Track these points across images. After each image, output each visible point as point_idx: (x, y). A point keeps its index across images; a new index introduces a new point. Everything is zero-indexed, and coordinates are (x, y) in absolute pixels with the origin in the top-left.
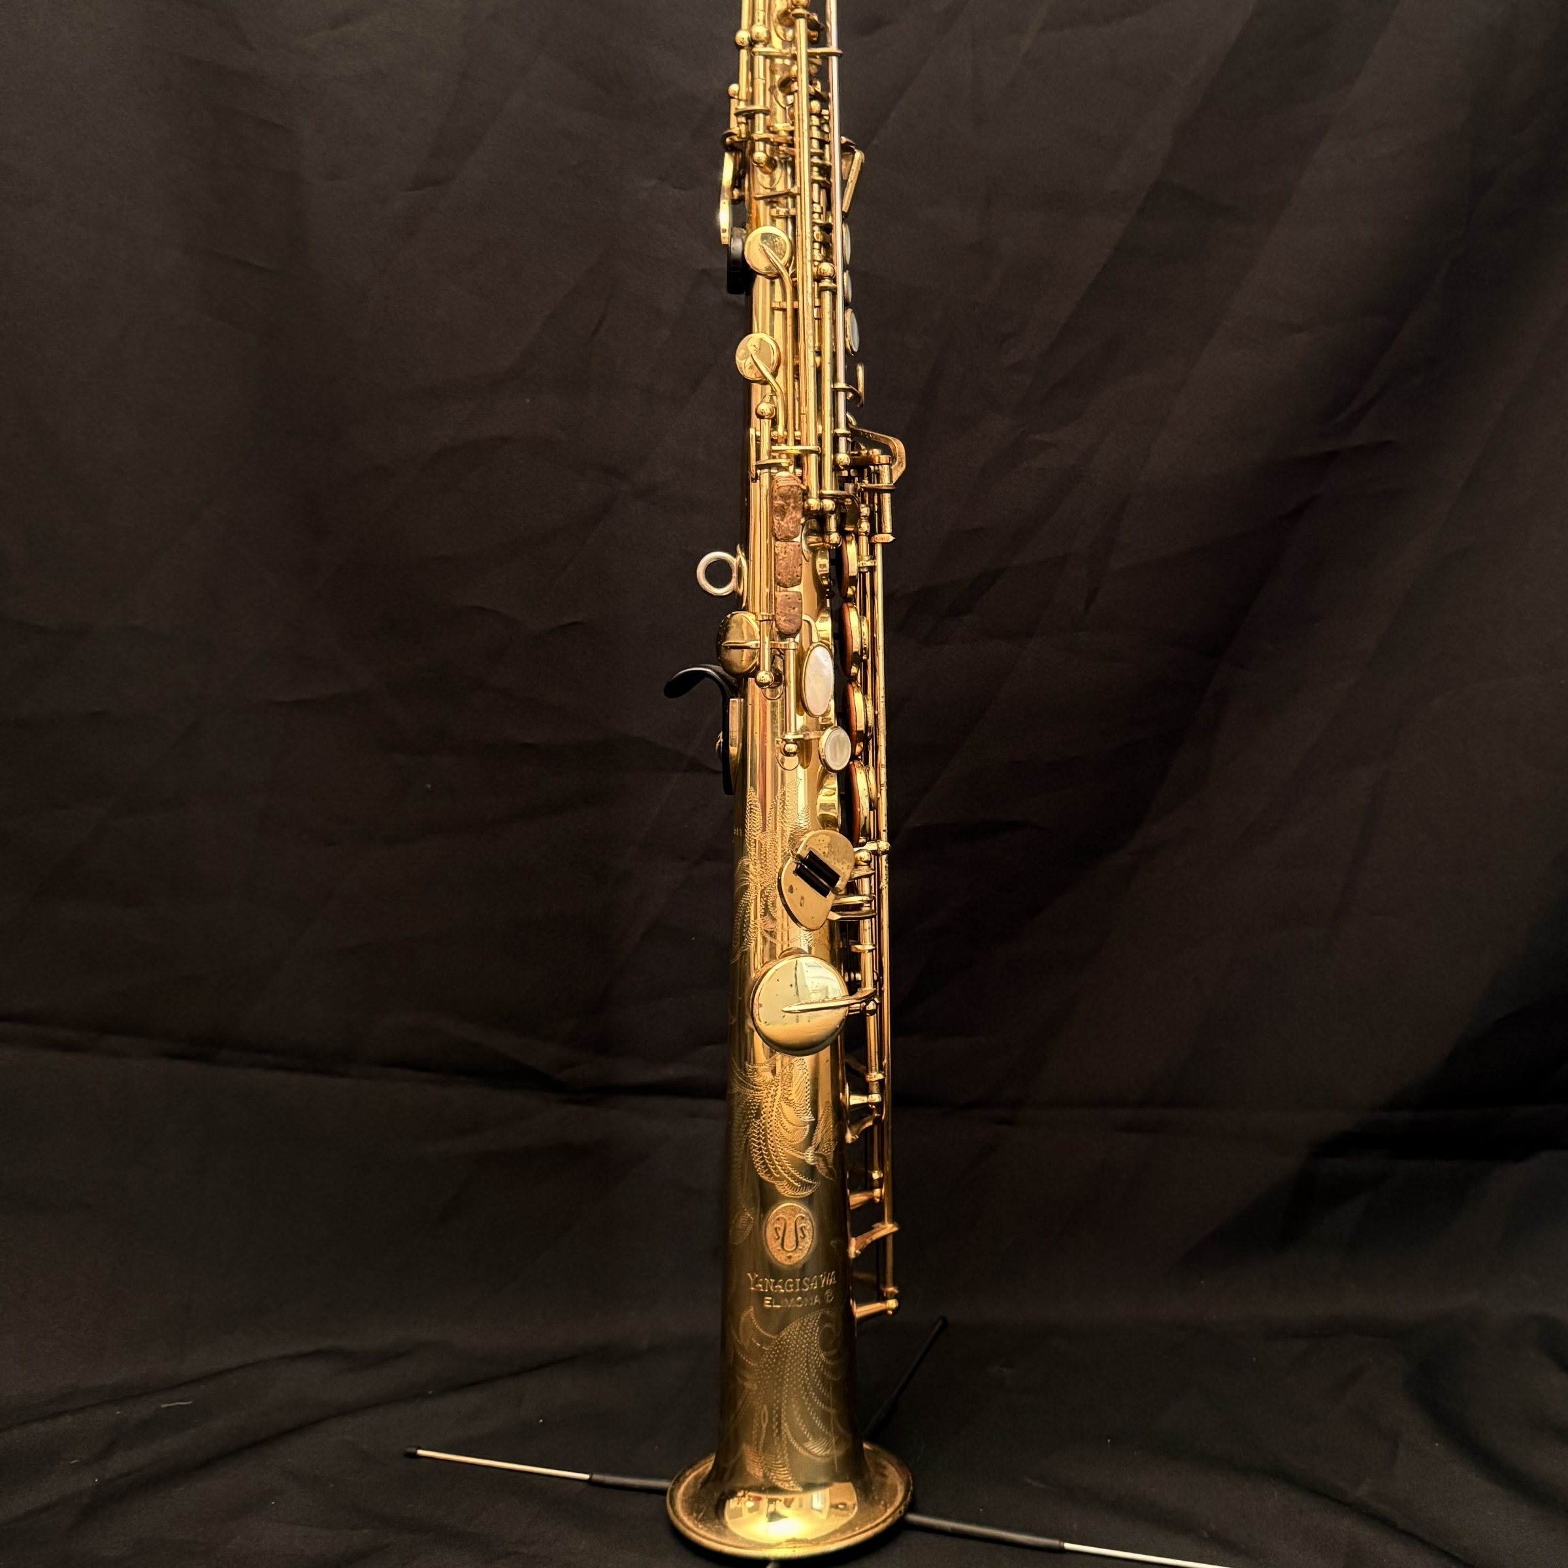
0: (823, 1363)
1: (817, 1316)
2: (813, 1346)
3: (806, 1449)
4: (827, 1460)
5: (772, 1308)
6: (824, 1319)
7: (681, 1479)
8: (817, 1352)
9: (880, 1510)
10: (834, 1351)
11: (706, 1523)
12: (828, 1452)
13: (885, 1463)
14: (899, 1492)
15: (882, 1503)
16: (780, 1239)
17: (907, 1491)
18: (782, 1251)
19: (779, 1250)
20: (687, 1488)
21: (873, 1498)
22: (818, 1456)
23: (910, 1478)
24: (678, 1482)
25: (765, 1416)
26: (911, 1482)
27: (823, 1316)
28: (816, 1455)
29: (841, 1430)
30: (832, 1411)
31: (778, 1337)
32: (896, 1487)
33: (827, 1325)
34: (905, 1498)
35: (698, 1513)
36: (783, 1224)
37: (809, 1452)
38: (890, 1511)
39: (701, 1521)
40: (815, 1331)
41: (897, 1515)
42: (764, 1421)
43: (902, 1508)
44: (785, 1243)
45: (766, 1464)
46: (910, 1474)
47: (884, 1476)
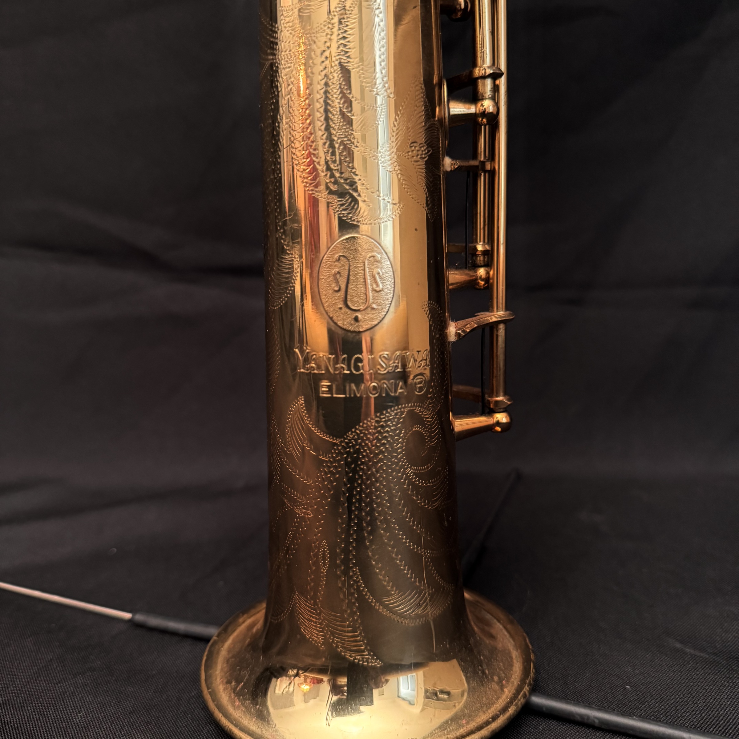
0: (411, 483)
1: (402, 413)
2: (396, 457)
3: (386, 607)
4: (418, 622)
5: (332, 398)
6: (414, 418)
7: (230, 629)
8: (401, 467)
9: (495, 691)
10: (428, 467)
11: (245, 699)
12: (420, 611)
13: (488, 616)
14: (515, 661)
15: (496, 678)
16: (343, 290)
17: (526, 662)
18: (345, 310)
19: (341, 308)
20: (234, 643)
21: (483, 672)
22: (405, 618)
23: (528, 641)
24: (225, 632)
25: (324, 556)
26: (531, 647)
27: (411, 413)
28: (401, 615)
29: (437, 578)
30: (425, 553)
31: (341, 442)
32: (510, 653)
33: (416, 428)
34: (526, 672)
35: (238, 682)
36: (347, 267)
37: (390, 610)
38: (508, 692)
39: (239, 694)
40: (398, 435)
41: (520, 701)
42: (324, 563)
43: (526, 689)
44: (349, 298)
45: (327, 626)
46: (524, 634)
47: (492, 637)
